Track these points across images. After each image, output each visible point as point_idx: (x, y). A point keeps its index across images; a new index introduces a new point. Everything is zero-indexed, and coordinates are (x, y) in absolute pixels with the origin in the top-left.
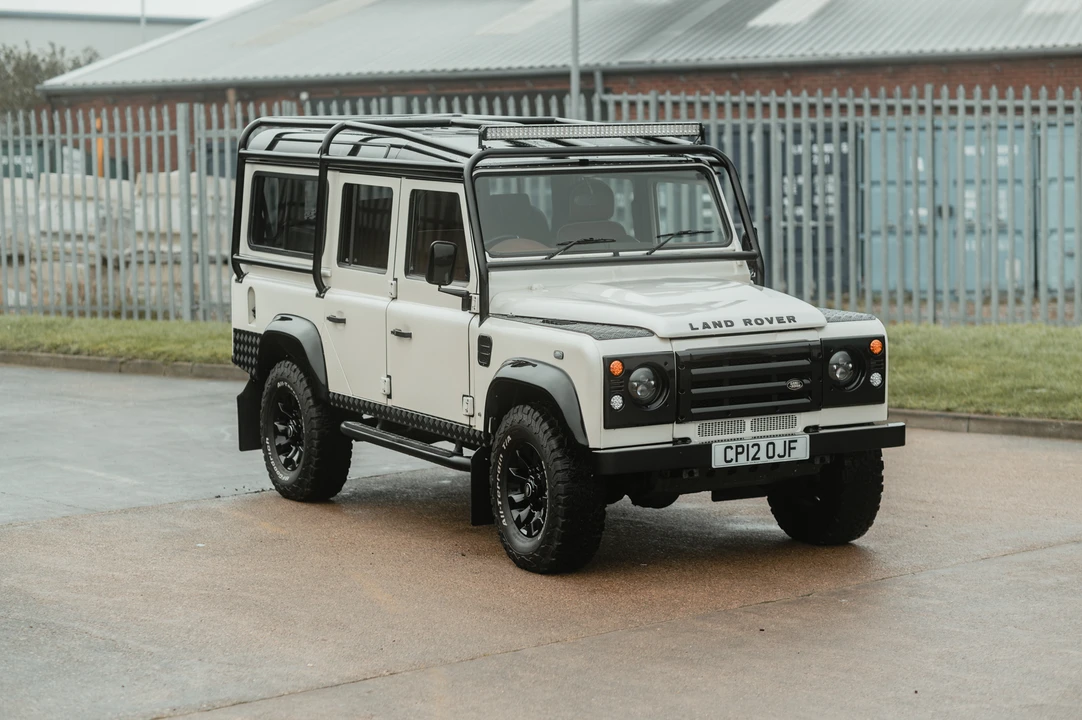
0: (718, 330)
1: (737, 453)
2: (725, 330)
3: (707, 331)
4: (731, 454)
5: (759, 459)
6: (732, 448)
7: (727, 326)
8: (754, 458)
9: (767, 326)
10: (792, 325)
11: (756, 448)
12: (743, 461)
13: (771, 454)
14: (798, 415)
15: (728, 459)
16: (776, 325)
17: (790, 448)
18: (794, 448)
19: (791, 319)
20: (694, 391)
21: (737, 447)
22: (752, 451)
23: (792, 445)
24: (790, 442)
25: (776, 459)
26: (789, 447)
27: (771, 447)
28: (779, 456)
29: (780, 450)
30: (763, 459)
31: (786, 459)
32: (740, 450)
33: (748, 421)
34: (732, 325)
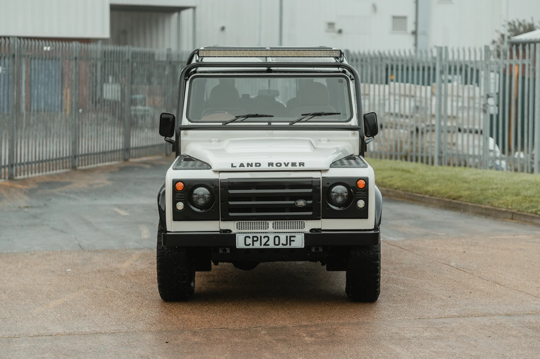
0: (250, 168)
1: (253, 241)
2: (254, 168)
3: (242, 169)
4: (249, 241)
5: (269, 245)
6: (250, 237)
7: (256, 166)
8: (265, 244)
9: (283, 167)
10: (302, 168)
11: (266, 239)
12: (257, 245)
13: (277, 243)
14: (306, 222)
15: (247, 243)
16: (290, 167)
17: (290, 241)
18: (294, 241)
19: (302, 164)
20: (231, 203)
21: (253, 237)
22: (264, 241)
23: (292, 239)
24: (290, 237)
25: (281, 246)
26: (290, 239)
27: (277, 239)
28: (282, 244)
29: (283, 240)
30: (271, 245)
31: (288, 246)
32: (255, 239)
33: (271, 223)
34: (260, 165)
